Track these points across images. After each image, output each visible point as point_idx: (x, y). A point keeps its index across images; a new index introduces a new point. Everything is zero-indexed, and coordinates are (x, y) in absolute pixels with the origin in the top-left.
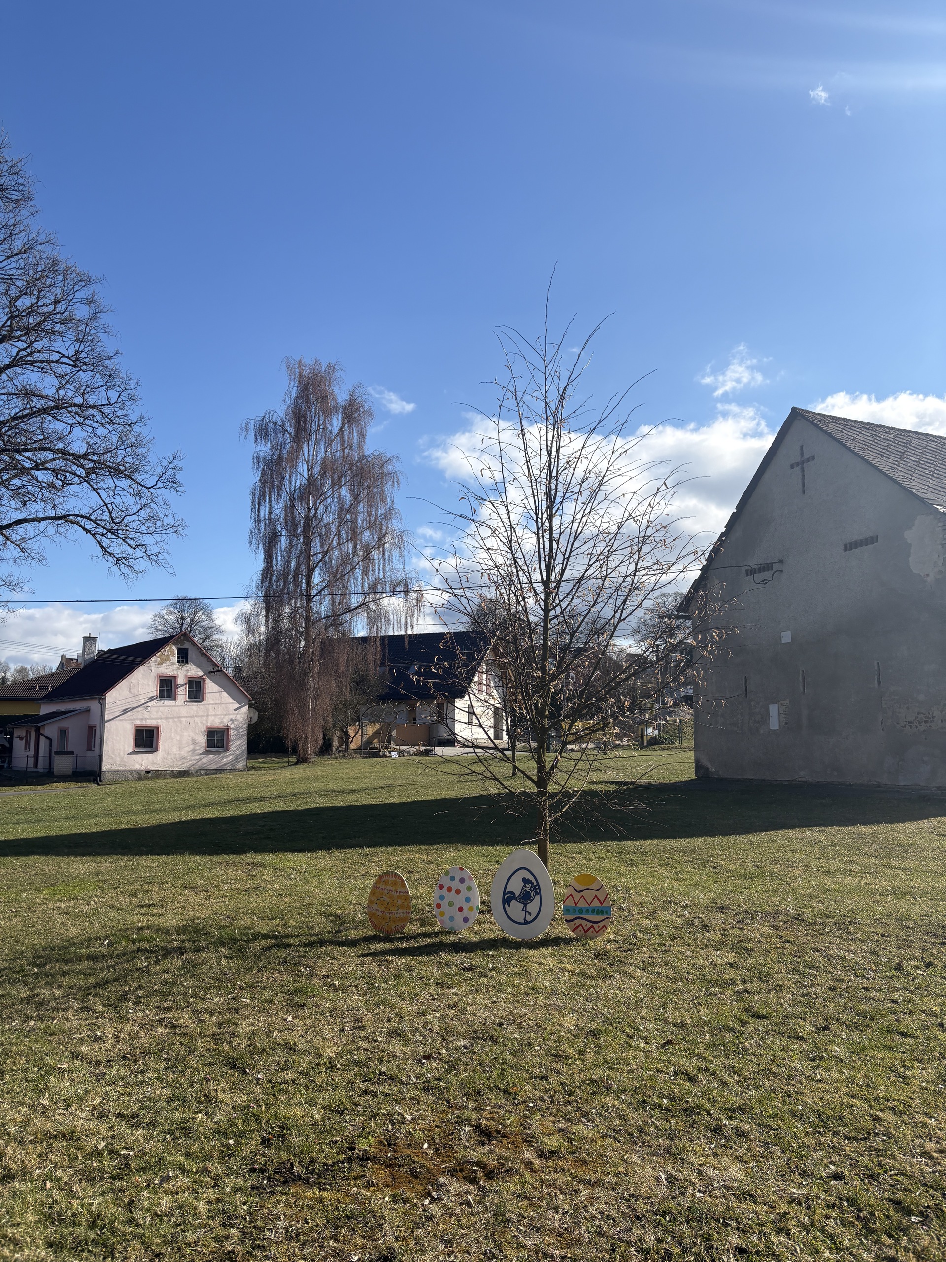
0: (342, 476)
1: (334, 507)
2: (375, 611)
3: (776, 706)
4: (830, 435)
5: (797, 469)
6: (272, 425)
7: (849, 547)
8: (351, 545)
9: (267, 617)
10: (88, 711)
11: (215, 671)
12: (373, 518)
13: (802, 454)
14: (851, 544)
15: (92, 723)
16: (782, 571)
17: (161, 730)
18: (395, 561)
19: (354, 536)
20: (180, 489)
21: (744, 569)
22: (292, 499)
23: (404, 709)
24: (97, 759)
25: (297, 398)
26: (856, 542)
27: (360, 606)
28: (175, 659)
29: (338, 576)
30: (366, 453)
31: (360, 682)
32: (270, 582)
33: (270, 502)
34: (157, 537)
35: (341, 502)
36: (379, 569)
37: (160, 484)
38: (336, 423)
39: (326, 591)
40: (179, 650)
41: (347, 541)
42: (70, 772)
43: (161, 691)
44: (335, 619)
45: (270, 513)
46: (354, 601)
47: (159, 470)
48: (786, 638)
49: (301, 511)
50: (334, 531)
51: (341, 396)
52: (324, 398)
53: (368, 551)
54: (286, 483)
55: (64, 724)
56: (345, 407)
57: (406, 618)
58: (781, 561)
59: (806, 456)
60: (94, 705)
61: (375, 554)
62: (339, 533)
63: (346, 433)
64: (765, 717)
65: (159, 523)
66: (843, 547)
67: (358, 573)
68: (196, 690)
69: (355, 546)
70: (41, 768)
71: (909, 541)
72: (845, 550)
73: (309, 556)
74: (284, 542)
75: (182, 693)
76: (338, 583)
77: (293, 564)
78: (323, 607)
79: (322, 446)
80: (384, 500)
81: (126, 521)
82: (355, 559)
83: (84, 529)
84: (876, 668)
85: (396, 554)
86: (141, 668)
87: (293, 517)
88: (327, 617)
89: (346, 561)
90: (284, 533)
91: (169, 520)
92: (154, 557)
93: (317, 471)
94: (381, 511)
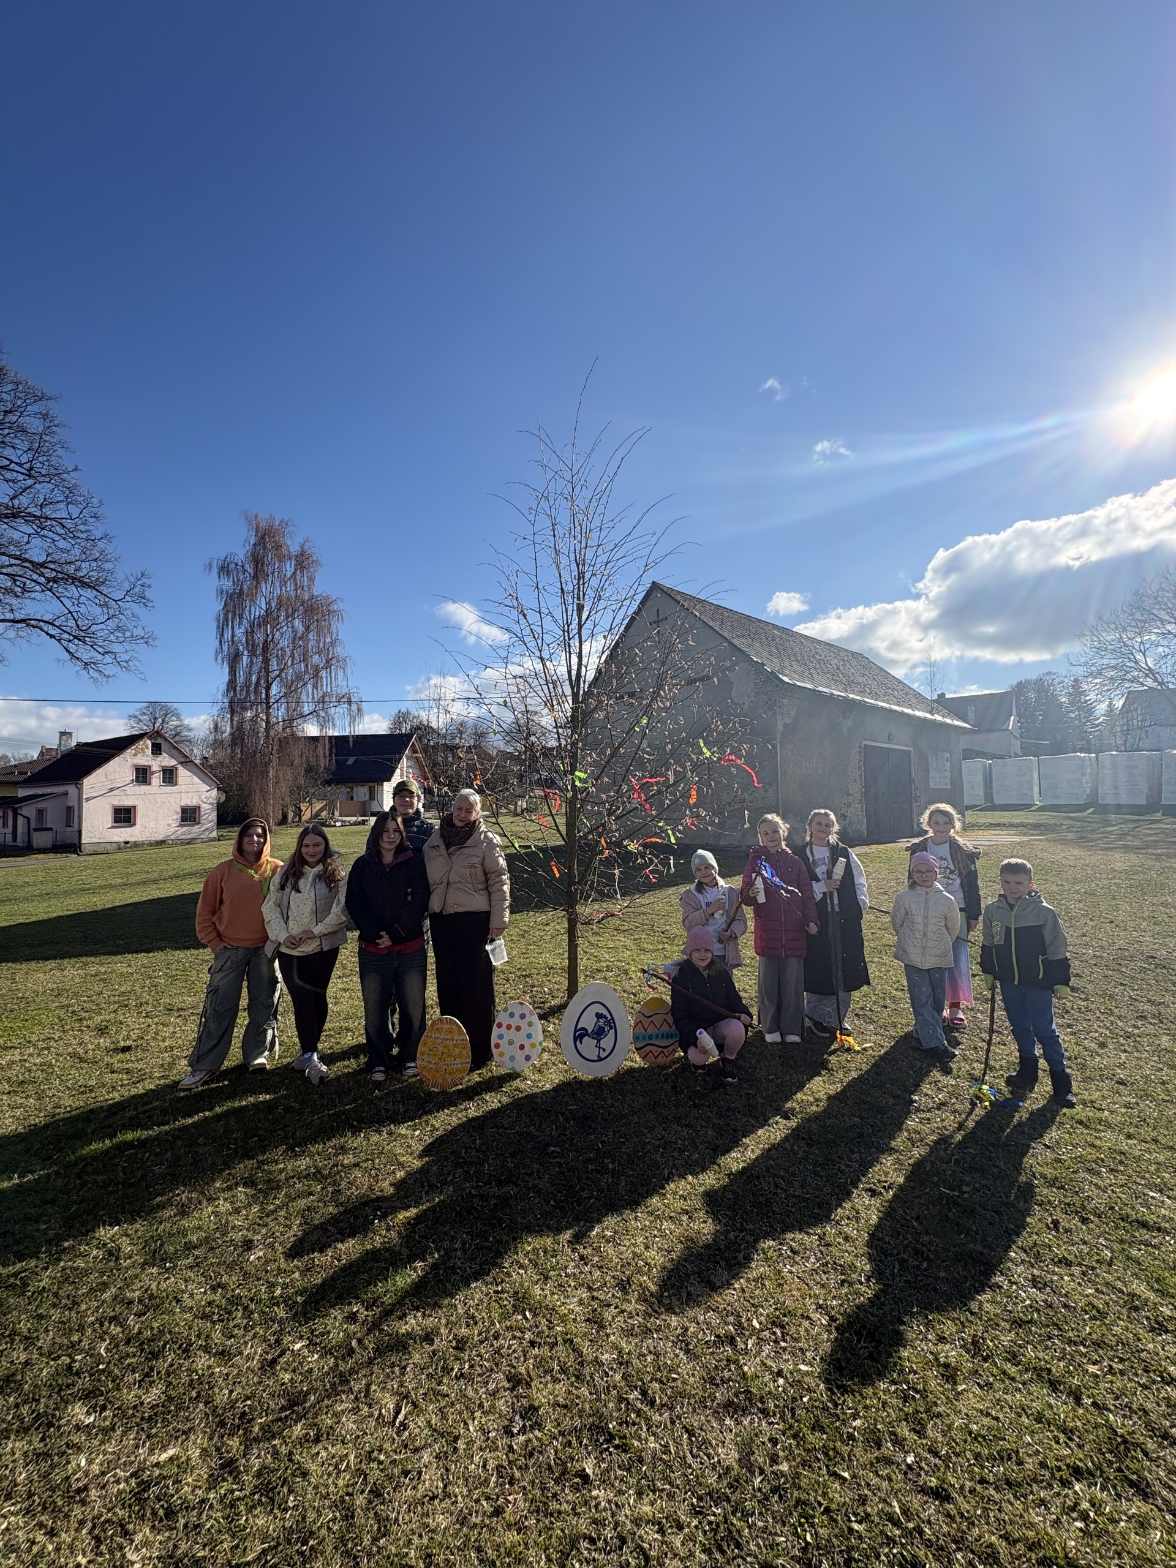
0: (295, 611)
1: (289, 634)
6: (233, 565)
7: (691, 682)
8: (302, 665)
9: (232, 719)
10: (66, 794)
11: (187, 762)
12: (321, 645)
13: (659, 615)
14: (692, 680)
15: (70, 804)
17: (138, 809)
18: (340, 680)
19: (305, 658)
20: (149, 604)
22: (252, 626)
23: (344, 790)
24: (77, 834)
25: (255, 545)
26: (696, 679)
27: (311, 713)
28: (149, 751)
29: (293, 689)
30: (315, 594)
31: (309, 770)
32: (235, 691)
33: (233, 627)
34: (127, 646)
35: (295, 632)
36: (327, 685)
37: (128, 598)
38: (289, 568)
39: (284, 700)
40: (153, 744)
41: (300, 662)
42: (49, 845)
43: (137, 777)
44: (289, 722)
45: (233, 636)
46: (306, 709)
47: (127, 586)
49: (259, 637)
50: (288, 653)
51: (295, 549)
52: (278, 547)
53: (317, 670)
54: (247, 613)
55: (41, 806)
56: (297, 556)
59: (661, 617)
60: (71, 789)
61: (323, 673)
62: (292, 656)
63: (298, 577)
65: (128, 634)
66: (686, 682)
67: (310, 686)
68: (169, 776)
69: (307, 666)
70: (20, 842)
72: (688, 684)
73: (268, 672)
74: (245, 660)
75: (157, 779)
76: (292, 694)
77: (254, 678)
78: (279, 713)
79: (278, 586)
80: (330, 632)
81: (93, 629)
82: (307, 676)
83: (48, 634)
85: (340, 674)
86: (117, 760)
87: (254, 642)
88: (283, 721)
89: (299, 677)
90: (245, 653)
91: (139, 632)
92: (124, 664)
93: (273, 605)
94: (328, 640)
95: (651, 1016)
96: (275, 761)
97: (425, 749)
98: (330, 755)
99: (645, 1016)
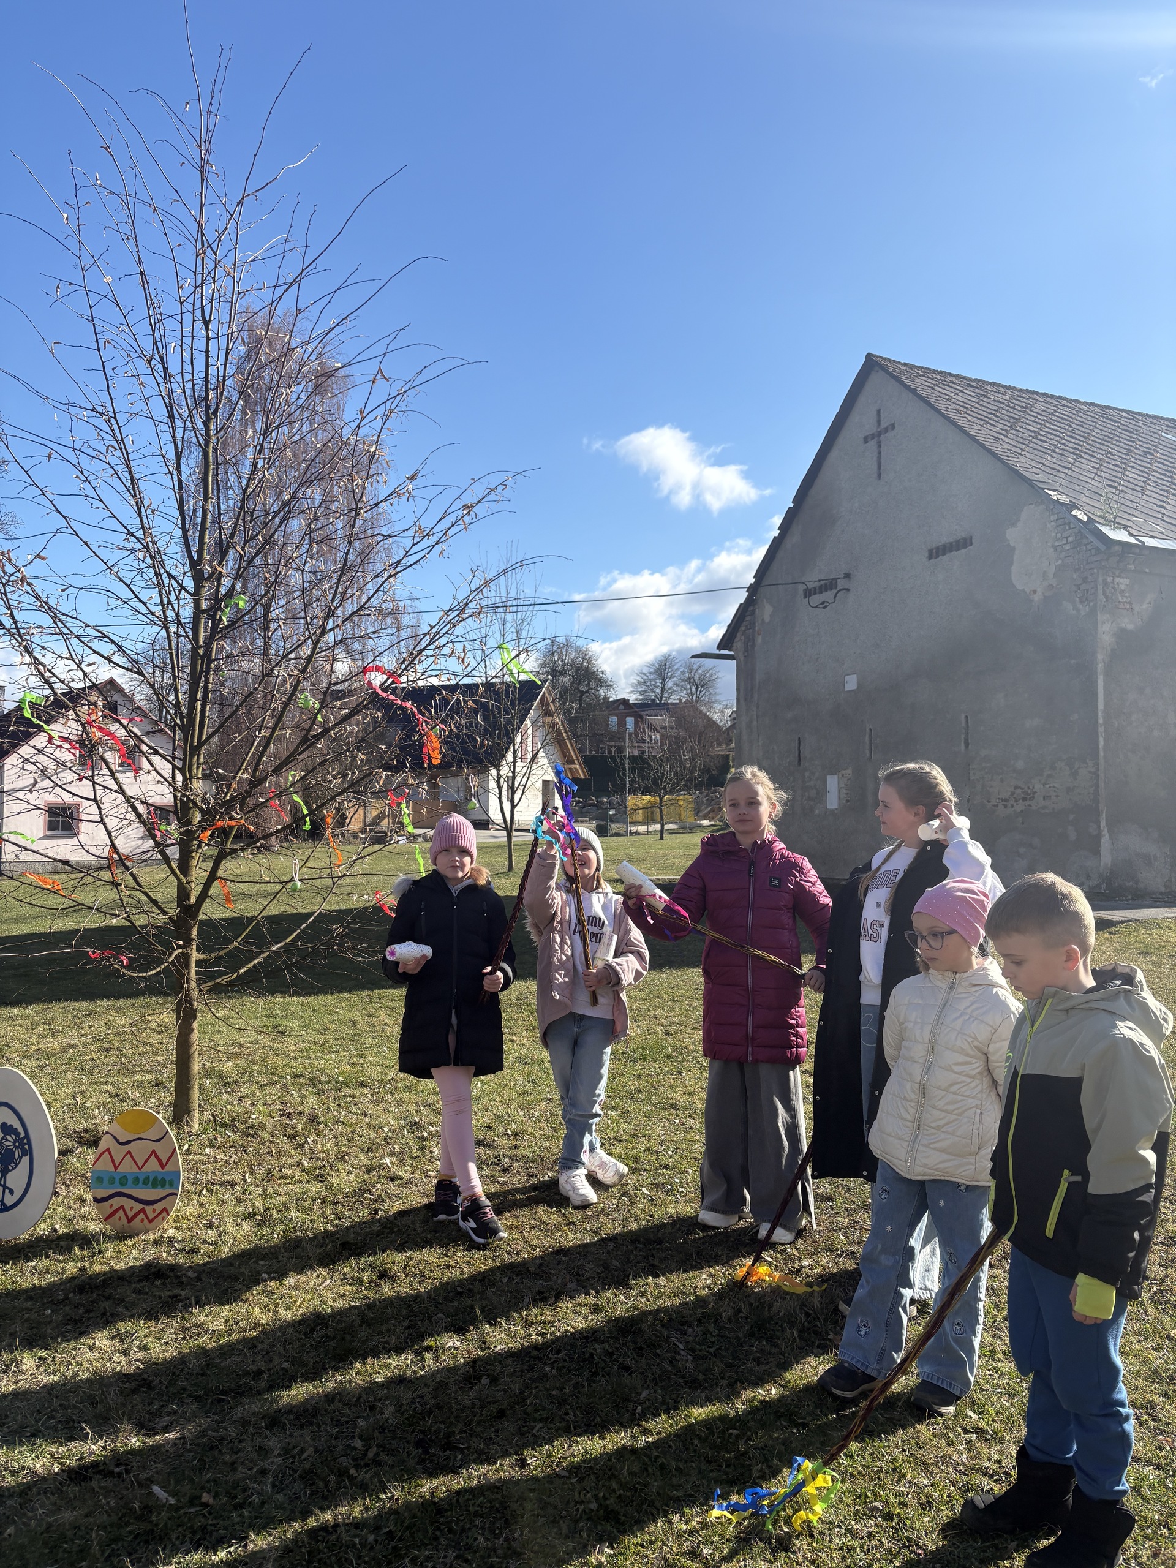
3: (836, 777)
4: (914, 391)
5: (872, 443)
7: (935, 553)
13: (879, 422)
14: (937, 548)
16: (848, 590)
21: (801, 588)
26: (944, 546)
48: (851, 683)
58: (847, 576)
59: (884, 425)
64: (822, 793)
66: (927, 554)
71: (1012, 544)
72: (930, 557)
84: (963, 724)
95: (129, 1142)
99: (117, 1141)
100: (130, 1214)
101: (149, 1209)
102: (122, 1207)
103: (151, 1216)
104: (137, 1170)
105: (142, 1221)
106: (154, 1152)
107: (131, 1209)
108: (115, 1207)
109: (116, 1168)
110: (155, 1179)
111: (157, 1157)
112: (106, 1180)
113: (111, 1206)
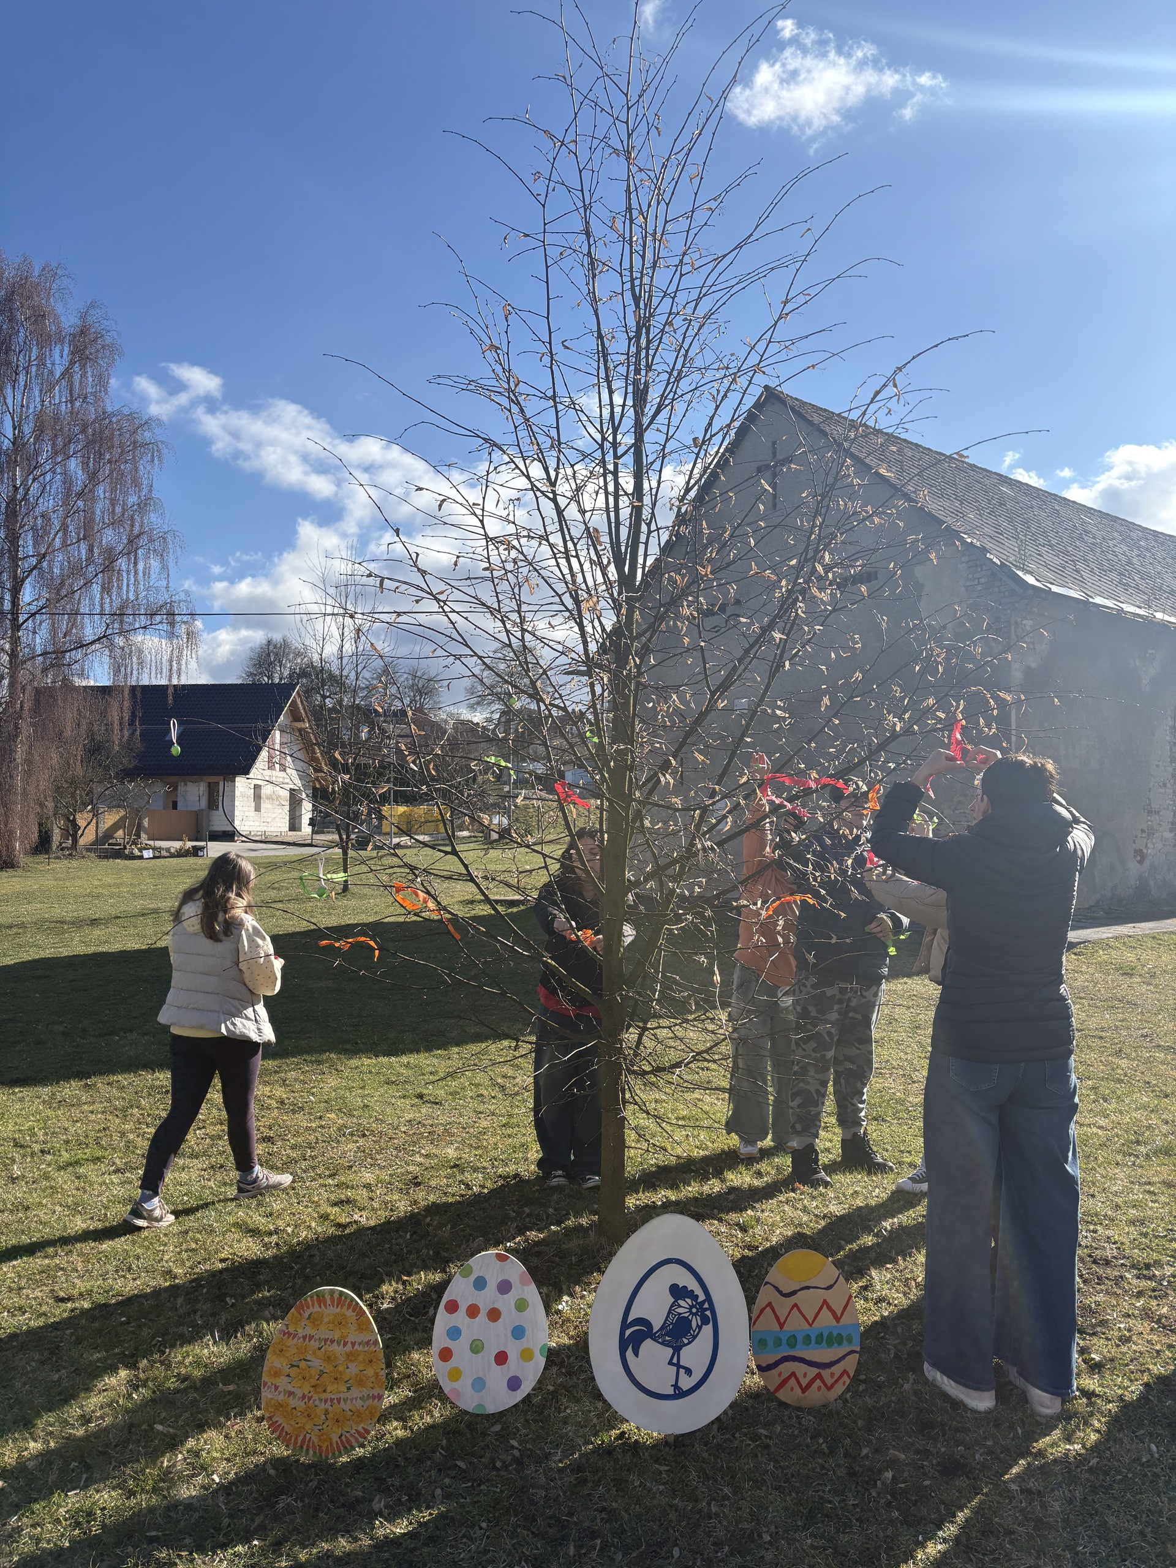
0: (70, 442)
1: (56, 488)
2: (123, 649)
8: (83, 547)
12: (120, 509)
13: (774, 454)
18: (153, 576)
19: (88, 533)
23: (160, 789)
27: (99, 639)
29: (64, 592)
30: (109, 409)
31: (95, 750)
35: (68, 482)
36: (128, 586)
38: (59, 358)
39: (46, 614)
41: (79, 541)
44: (56, 657)
50: (57, 525)
51: (69, 321)
52: (39, 316)
53: (110, 558)
56: (74, 336)
57: (171, 661)
59: (780, 456)
61: (122, 563)
62: (64, 528)
63: (77, 378)
67: (96, 589)
69: (91, 550)
71: (922, 581)
73: (15, 560)
76: (63, 602)
78: (37, 638)
79: (37, 393)
80: (136, 482)
82: (91, 569)
85: (155, 565)
88: (45, 654)
89: (76, 569)
93: (27, 429)
94: (132, 499)
95: (794, 1293)
96: (26, 730)
97: (318, 714)
98: (132, 723)
99: (780, 1293)
100: (804, 1383)
101: (826, 1373)
102: (793, 1374)
103: (829, 1382)
104: (807, 1326)
105: (819, 1388)
106: (825, 1302)
107: (805, 1375)
108: (785, 1375)
109: (781, 1326)
110: (830, 1335)
111: (830, 1308)
112: (770, 1343)
113: (780, 1374)
